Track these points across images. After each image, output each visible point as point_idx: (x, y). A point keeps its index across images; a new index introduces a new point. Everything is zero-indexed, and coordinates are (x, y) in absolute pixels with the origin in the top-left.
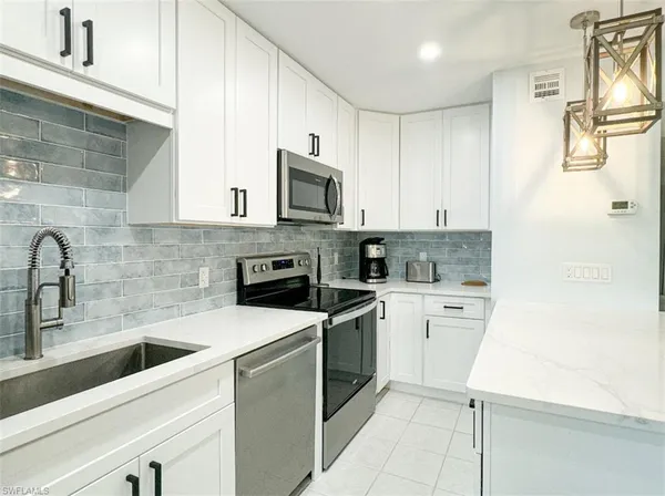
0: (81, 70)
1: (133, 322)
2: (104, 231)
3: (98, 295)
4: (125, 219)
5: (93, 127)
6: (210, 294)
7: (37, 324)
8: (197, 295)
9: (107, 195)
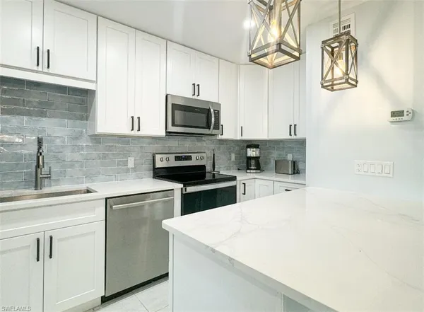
0: (46, 70)
1: (90, 181)
2: (76, 138)
3: (72, 166)
4: (86, 133)
5: (71, 93)
6: (135, 171)
7: (40, 176)
8: (127, 171)
9: (78, 122)
